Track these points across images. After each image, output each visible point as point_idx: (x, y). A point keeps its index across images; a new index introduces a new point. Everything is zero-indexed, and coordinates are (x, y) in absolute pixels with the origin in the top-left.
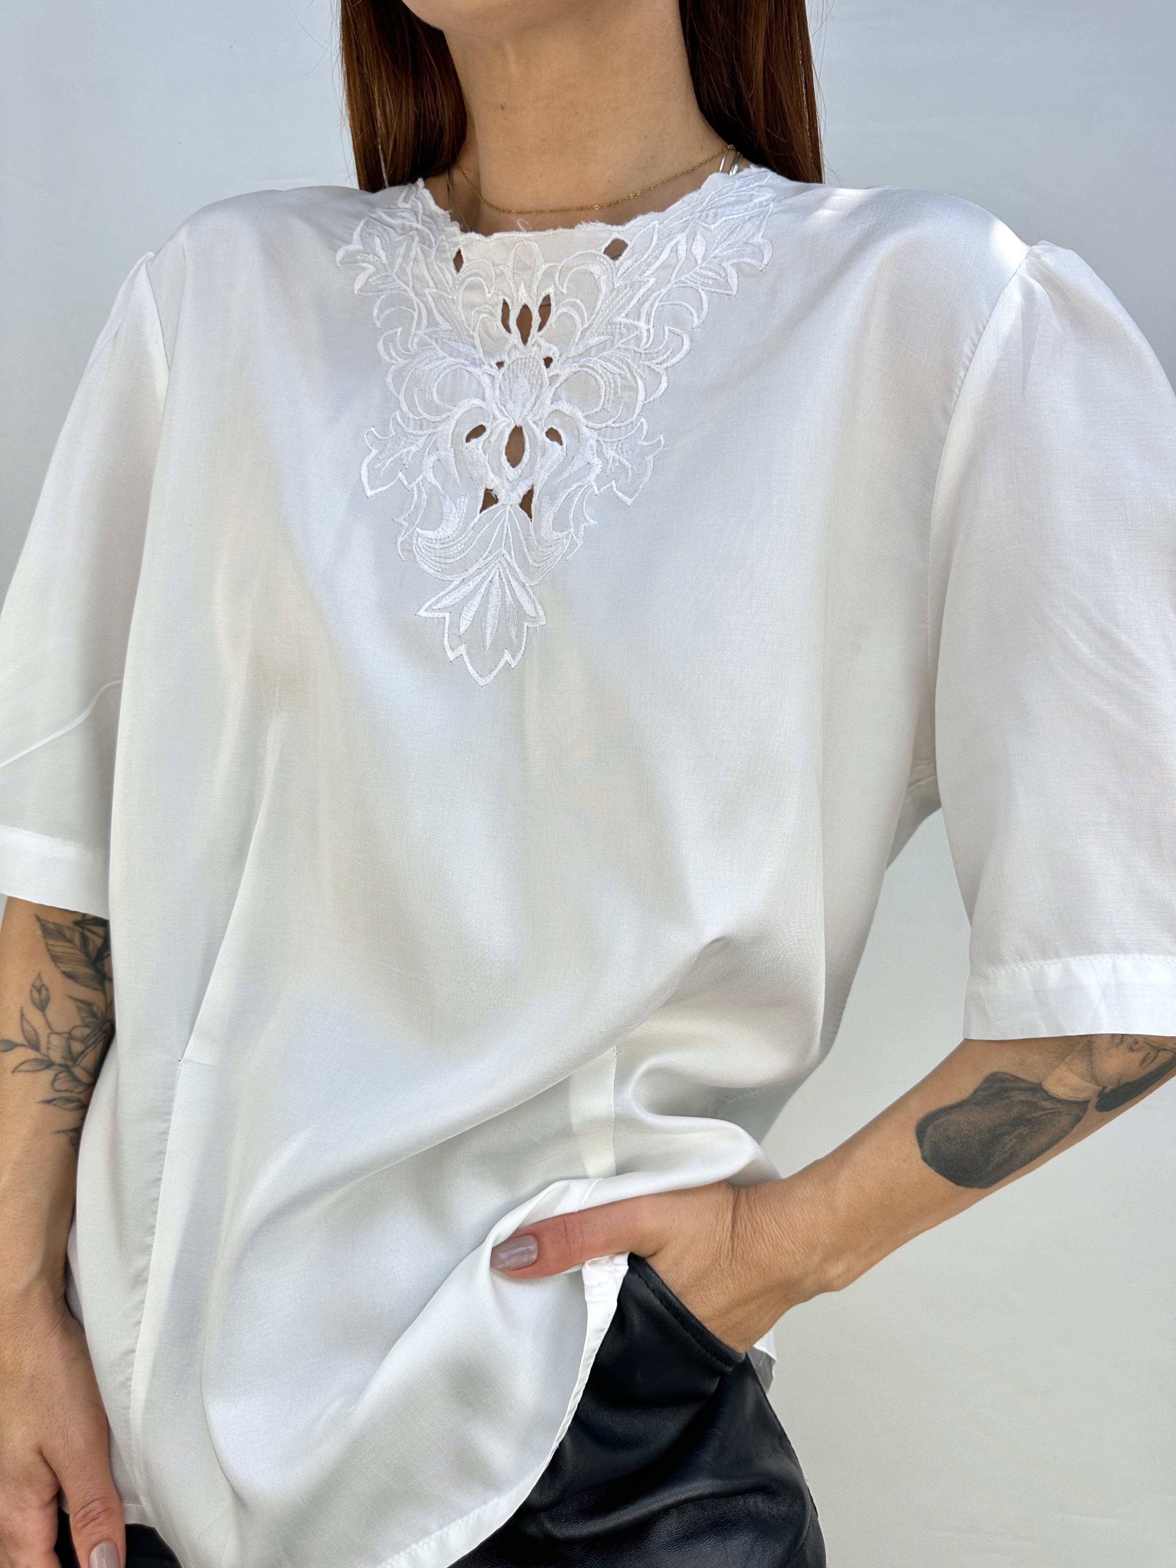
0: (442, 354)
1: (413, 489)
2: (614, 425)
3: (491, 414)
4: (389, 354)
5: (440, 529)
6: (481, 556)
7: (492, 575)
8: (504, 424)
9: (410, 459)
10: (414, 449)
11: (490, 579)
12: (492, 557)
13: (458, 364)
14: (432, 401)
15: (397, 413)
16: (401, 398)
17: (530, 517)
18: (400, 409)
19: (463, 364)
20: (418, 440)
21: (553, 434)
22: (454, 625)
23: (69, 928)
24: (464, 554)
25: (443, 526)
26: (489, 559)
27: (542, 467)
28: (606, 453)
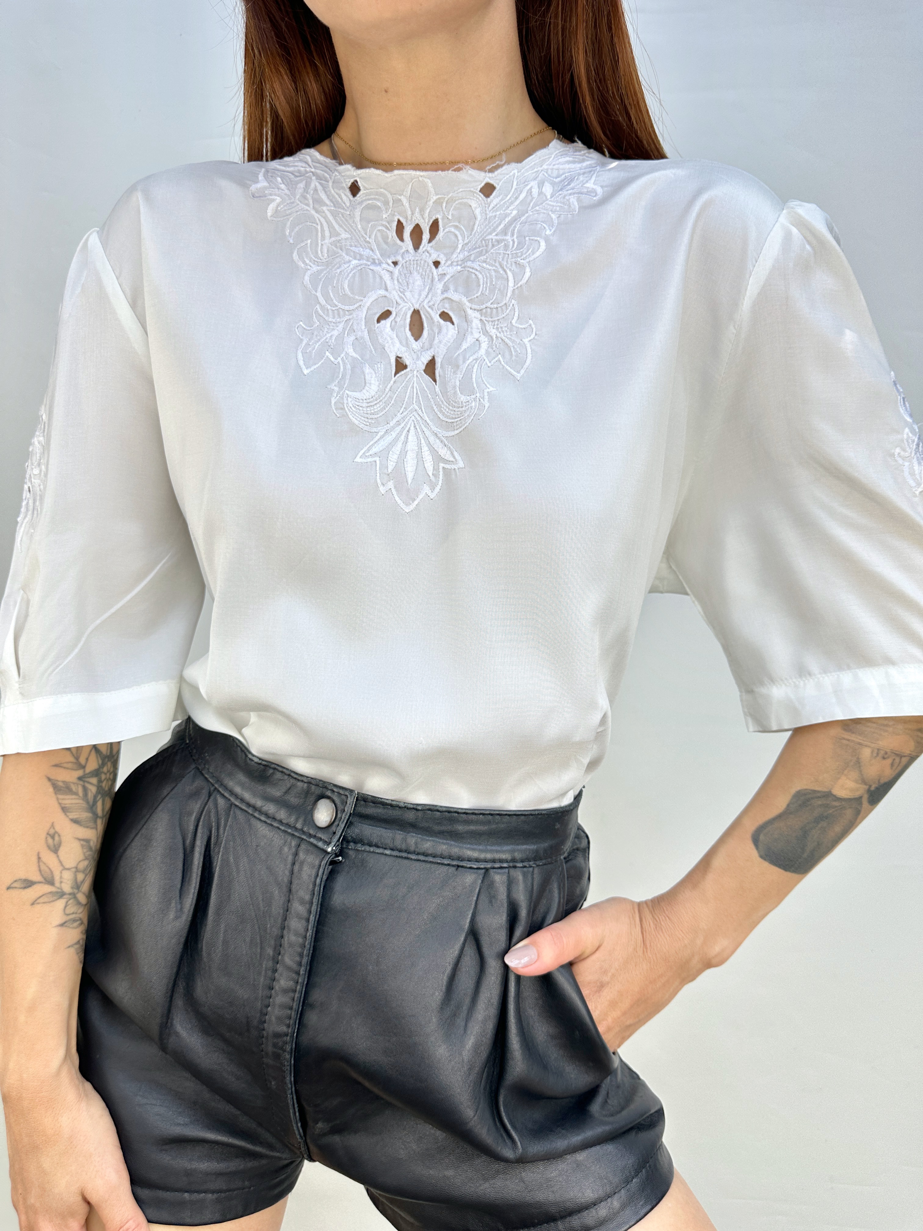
0: (347, 258)
1: (339, 363)
2: (492, 306)
3: (394, 301)
4: (304, 262)
5: (364, 391)
6: (399, 412)
7: (408, 426)
8: (405, 308)
9: (333, 341)
10: (336, 333)
11: (407, 429)
12: (407, 412)
13: (362, 265)
14: (345, 295)
15: (318, 307)
16: (319, 294)
17: (435, 381)
18: (319, 303)
19: (366, 265)
20: (337, 326)
21: (445, 316)
22: (384, 465)
23: (74, 783)
24: (385, 411)
25: (366, 388)
26: (405, 414)
27: (440, 342)
28: (489, 331)
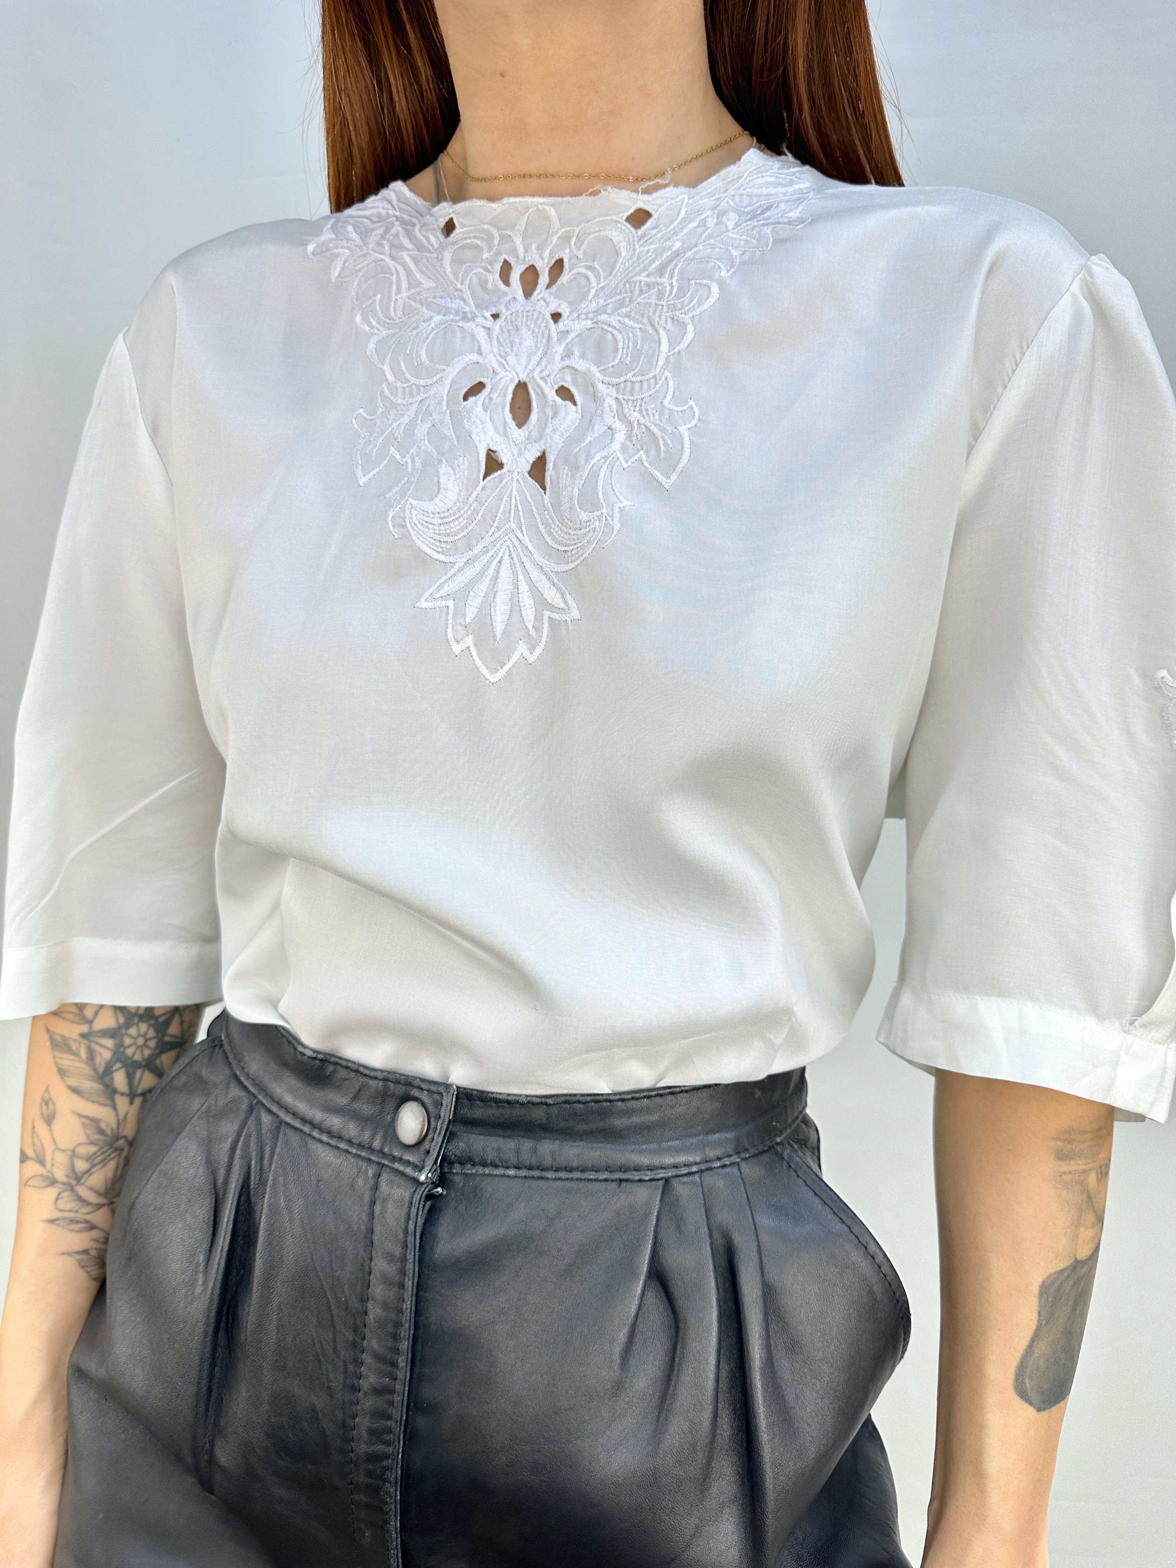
0: (428, 314)
1: (406, 462)
2: (634, 379)
3: (491, 369)
4: (369, 324)
5: (437, 501)
6: (487, 532)
7: (501, 554)
8: (506, 379)
9: (401, 431)
10: (405, 420)
11: (498, 558)
12: (499, 533)
13: (447, 321)
14: (422, 364)
15: (383, 384)
16: (386, 367)
17: (544, 488)
18: (386, 380)
19: (453, 320)
20: (408, 410)
21: (564, 393)
22: (460, 612)
23: (74, 1040)
24: (467, 531)
25: (441, 496)
26: (496, 535)
27: (554, 431)
28: (628, 415)
